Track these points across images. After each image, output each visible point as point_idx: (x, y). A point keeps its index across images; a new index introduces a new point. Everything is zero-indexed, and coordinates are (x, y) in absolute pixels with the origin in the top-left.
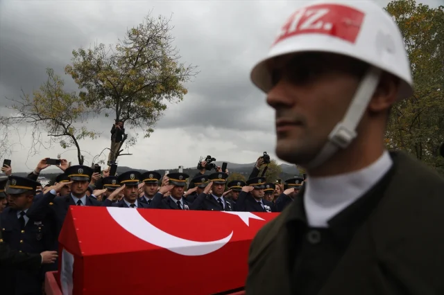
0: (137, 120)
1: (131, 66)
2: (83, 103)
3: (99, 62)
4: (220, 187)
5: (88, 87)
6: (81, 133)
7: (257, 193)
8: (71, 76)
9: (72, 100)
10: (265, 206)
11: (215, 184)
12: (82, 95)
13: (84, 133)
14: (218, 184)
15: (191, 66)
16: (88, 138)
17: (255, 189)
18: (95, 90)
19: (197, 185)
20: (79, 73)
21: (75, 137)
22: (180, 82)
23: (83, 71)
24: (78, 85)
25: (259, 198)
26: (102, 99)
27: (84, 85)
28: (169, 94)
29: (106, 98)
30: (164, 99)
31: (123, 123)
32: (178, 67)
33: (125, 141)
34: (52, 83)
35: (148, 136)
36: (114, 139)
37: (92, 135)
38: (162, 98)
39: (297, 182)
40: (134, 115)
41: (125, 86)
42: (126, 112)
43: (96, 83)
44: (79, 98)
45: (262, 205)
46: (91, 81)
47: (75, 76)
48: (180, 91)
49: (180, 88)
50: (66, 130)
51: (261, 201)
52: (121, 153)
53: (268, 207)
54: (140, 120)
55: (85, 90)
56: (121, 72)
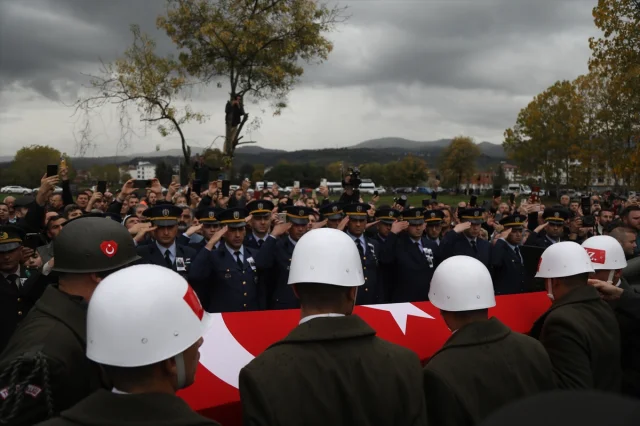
0: (261, 90)
1: (249, 12)
2: (184, 69)
3: (203, 8)
4: (359, 224)
5: (191, 47)
6: (184, 114)
7: (414, 230)
8: (164, 32)
9: (169, 66)
10: (425, 249)
11: (352, 219)
12: (183, 57)
13: (188, 115)
14: (356, 220)
15: (338, 7)
16: (193, 121)
17: (411, 225)
18: (200, 50)
19: (327, 216)
20: (175, 27)
21: (177, 121)
22: (322, 34)
23: (180, 23)
24: (175, 45)
25: (416, 238)
26: (210, 63)
27: (184, 44)
28: (306, 50)
29: (217, 60)
30: (299, 58)
31: (242, 97)
32: (318, 8)
33: (246, 123)
34: (140, 44)
35: (278, 113)
36: (230, 122)
37: (199, 117)
38: (296, 59)
39: (476, 213)
40: (257, 83)
41: (241, 46)
42: (247, 79)
43: (200, 39)
44: (179, 63)
45: (420, 247)
46: (194, 37)
47: (171, 32)
48: (322, 47)
49: (321, 41)
50: (164, 110)
51: (419, 242)
52: (240, 141)
53: (430, 251)
54: (267, 90)
55: (186, 50)
56: (235, 20)
